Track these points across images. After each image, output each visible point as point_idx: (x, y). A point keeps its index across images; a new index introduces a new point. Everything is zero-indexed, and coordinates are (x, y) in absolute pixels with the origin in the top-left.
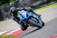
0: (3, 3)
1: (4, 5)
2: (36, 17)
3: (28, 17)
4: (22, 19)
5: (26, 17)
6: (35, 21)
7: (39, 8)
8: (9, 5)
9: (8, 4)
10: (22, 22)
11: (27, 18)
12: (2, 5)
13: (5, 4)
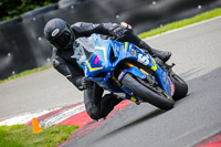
0: (32, 3)
1: (38, 9)
2: (148, 62)
3: (117, 62)
4: (92, 70)
5: (105, 62)
6: (146, 80)
7: (171, 22)
8: (57, 8)
9: (50, 5)
10: (92, 82)
11: (109, 68)
12: (30, 10)
13: (42, 5)
